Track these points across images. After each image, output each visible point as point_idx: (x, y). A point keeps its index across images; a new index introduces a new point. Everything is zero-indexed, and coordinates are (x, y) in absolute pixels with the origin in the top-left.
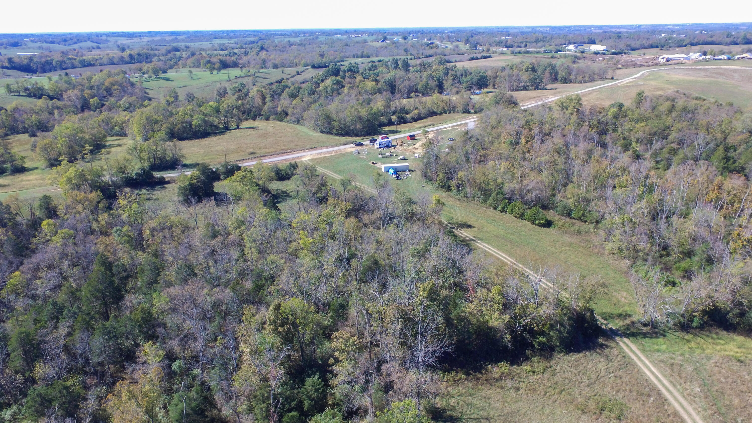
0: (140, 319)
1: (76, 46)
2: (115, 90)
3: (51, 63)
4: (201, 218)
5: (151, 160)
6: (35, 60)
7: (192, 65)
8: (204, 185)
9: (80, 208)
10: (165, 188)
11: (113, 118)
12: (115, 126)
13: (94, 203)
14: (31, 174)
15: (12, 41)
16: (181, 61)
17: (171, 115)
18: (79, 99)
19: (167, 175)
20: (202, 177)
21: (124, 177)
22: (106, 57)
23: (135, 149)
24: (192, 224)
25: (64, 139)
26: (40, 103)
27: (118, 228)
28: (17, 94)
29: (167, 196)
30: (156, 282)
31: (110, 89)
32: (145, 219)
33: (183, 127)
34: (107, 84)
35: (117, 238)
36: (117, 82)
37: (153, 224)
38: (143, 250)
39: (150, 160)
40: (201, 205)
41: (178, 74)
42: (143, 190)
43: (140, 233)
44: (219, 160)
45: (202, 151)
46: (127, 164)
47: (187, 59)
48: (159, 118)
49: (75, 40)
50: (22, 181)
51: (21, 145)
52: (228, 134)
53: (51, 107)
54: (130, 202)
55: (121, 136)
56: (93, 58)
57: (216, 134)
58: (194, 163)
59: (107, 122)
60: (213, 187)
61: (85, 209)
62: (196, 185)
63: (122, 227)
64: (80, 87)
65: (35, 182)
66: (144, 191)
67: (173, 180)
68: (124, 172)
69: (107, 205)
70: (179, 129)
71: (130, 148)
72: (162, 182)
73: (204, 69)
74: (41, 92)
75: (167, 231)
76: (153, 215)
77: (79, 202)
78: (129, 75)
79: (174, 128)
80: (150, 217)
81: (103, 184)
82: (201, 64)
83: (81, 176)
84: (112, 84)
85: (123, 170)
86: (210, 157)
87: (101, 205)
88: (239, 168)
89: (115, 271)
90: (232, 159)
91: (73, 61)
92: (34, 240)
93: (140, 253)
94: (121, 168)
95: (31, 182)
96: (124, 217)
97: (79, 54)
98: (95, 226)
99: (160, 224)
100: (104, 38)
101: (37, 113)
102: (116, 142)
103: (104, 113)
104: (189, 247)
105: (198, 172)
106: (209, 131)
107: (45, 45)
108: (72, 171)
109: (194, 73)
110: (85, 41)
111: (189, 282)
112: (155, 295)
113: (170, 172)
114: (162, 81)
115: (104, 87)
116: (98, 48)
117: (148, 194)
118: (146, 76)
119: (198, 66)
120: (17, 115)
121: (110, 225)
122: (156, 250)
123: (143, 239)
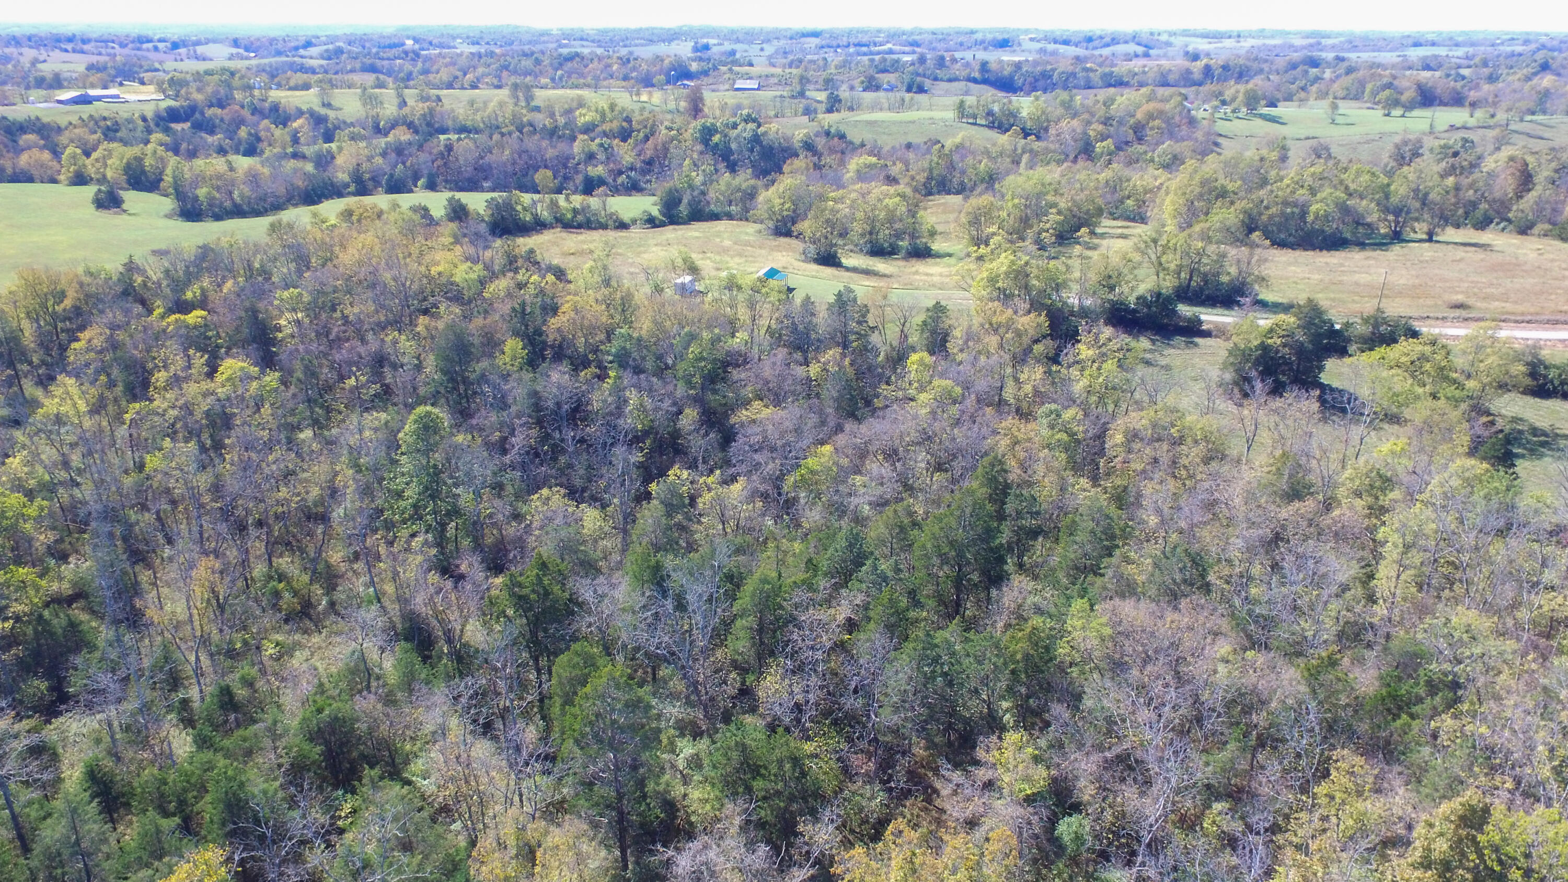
0: (1019, 657)
1: (1106, 52)
2: (1152, 129)
3: (1050, 77)
4: (1266, 438)
5: (1183, 275)
6: (1024, 69)
7: (1341, 94)
8: (1299, 359)
9: (993, 341)
10: (1196, 345)
11: (1128, 180)
12: (1129, 198)
13: (1026, 340)
14: (936, 264)
15: (1000, 37)
16: (1316, 85)
17: (1264, 182)
18: (1076, 141)
19: (1210, 317)
20: (1301, 337)
21: (1109, 301)
22: (1156, 69)
23: (1155, 241)
24: (1236, 447)
25: (1017, 201)
26: (1004, 140)
27: (1053, 406)
28: (971, 121)
29: (1193, 366)
30: (1095, 571)
31: (1143, 127)
32: (1124, 406)
33: (1283, 214)
34: (1139, 115)
35: (1045, 432)
36: (1161, 112)
37: (1139, 420)
38: (1095, 480)
39: (1179, 274)
40: (1278, 403)
41: (1303, 110)
42: (1142, 339)
43: (1101, 437)
44: (1357, 307)
45: (1317, 277)
46: (1125, 271)
47: (1333, 81)
48: (1230, 187)
49: (1108, 40)
50: (916, 273)
51: (944, 212)
52: (1397, 249)
53: (1019, 151)
54: (1104, 355)
55: (1133, 220)
56: (1130, 71)
57: (1362, 245)
58: (1285, 301)
59: (1113, 187)
60: (1321, 368)
61: (1001, 346)
62: (1277, 352)
63: (1066, 408)
64: (1086, 116)
65: (936, 279)
66: (1144, 343)
67: (1219, 330)
68: (1112, 288)
69: (1052, 353)
70: (1271, 217)
71: (1145, 238)
72: (1193, 330)
73: (1369, 105)
74: (1012, 121)
75: (1165, 447)
76: (1146, 399)
77: (995, 329)
78: (1192, 103)
79: (1261, 214)
80: (1136, 402)
81: (1060, 305)
82: (1368, 90)
83: (1020, 276)
84: (1151, 117)
85: (1112, 282)
86: (1332, 296)
87: (1038, 348)
89: (1010, 507)
90: (1395, 309)
91: (1091, 75)
92: (883, 389)
93: (1084, 482)
94: (1110, 277)
95: (929, 279)
96: (1078, 387)
97: (1108, 62)
98: (1009, 393)
99: (1154, 426)
100: (1164, 38)
101: (991, 158)
102: (1120, 231)
103: (1115, 165)
104: (1211, 505)
105: (1292, 319)
106: (1348, 235)
107: (1051, 47)
108: (1003, 262)
109: (1341, 111)
110: (1126, 42)
111: (1184, 603)
112: (1079, 604)
113: (1220, 311)
114: (1259, 122)
115: (1132, 121)
116: (1146, 55)
117: (1151, 351)
118: (1228, 109)
119: (1356, 98)
120: (956, 158)
121: (1039, 396)
122: (1126, 488)
123: (1102, 452)
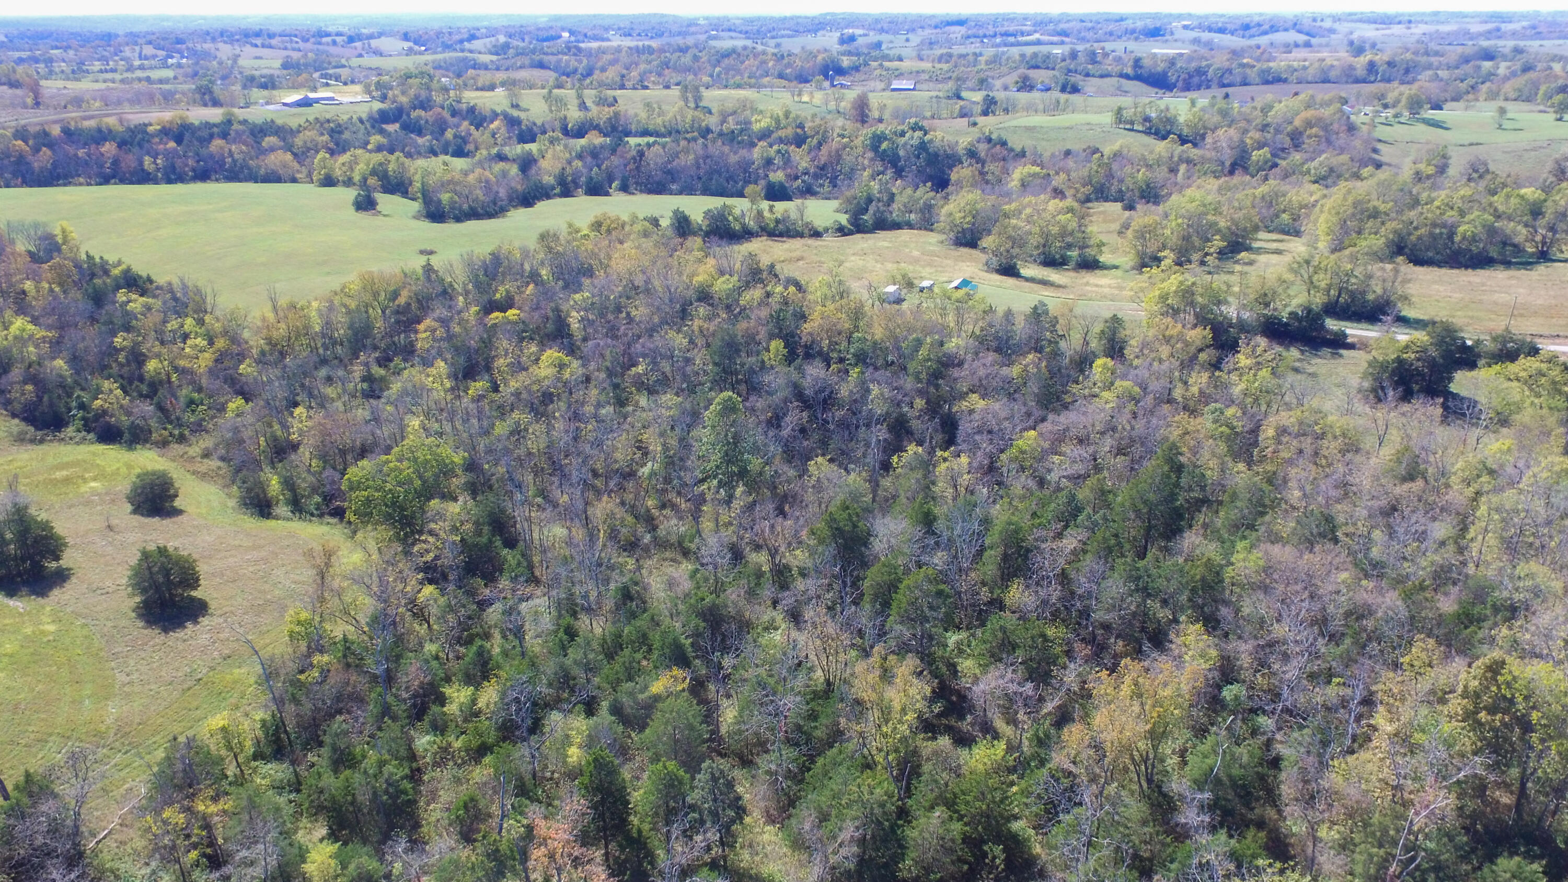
0: (1198, 577)
1: (1264, 40)
2: (1310, 137)
3: (1205, 73)
4: (1395, 436)
5: (1332, 292)
6: (1179, 65)
7: (1512, 95)
8: (1431, 371)
9: (1165, 351)
10: (1341, 356)
11: (1284, 195)
12: (1284, 211)
13: (1193, 349)
14: (1105, 276)
15: (1150, 24)
16: (1488, 84)
17: (1416, 202)
18: (1232, 149)
19: (1354, 331)
20: (1433, 352)
21: (1264, 315)
22: (1316, 65)
23: (1308, 262)
24: (1369, 442)
25: (1180, 221)
26: (1161, 147)
27: (1218, 405)
28: (1128, 126)
29: (1337, 374)
30: (1252, 527)
31: (1301, 133)
32: (1275, 407)
33: (1431, 234)
34: (1297, 122)
35: (1209, 425)
36: (1320, 120)
37: (1288, 419)
38: (1250, 464)
39: (1329, 291)
40: (1406, 407)
41: (1470, 113)
42: (1292, 349)
43: (1255, 431)
44: (1492, 325)
45: (1457, 295)
46: (1280, 290)
47: (1506, 79)
48: (1382, 207)
49: (1266, 27)
50: (1087, 284)
51: (1105, 221)
52: (1541, 269)
53: (1176, 159)
54: (1259, 363)
55: (1288, 233)
56: (1289, 66)
57: (1507, 264)
58: (1426, 318)
59: (1269, 201)
60: (1450, 379)
61: (1172, 355)
62: (1412, 364)
63: (1228, 406)
64: (1243, 124)
65: (1107, 290)
66: (1294, 353)
67: (1362, 344)
68: (1267, 305)
69: (1214, 360)
70: (1420, 238)
71: (1299, 259)
72: (1339, 343)
73: (1542, 108)
74: (1169, 127)
75: (1309, 440)
76: (1295, 401)
77: (1167, 340)
78: (1352, 107)
79: (1410, 234)
80: (1286, 404)
81: (1221, 319)
82: (1541, 92)
83: (1187, 294)
84: (1309, 124)
85: (1268, 299)
86: (1470, 314)
87: (1203, 356)
88: (1534, 351)
89: (1184, 481)
90: (1523, 328)
91: (1248, 71)
92: (1074, 388)
93: (1241, 466)
94: (1266, 295)
95: (1100, 290)
96: (1237, 390)
97: (1266, 56)
98: (1178, 393)
99: (1301, 423)
100: (1327, 24)
101: (1149, 167)
102: (1274, 245)
103: (1271, 182)
104: (1344, 485)
105: (1426, 338)
106: (1495, 255)
107: (1206, 36)
108: (1173, 282)
109: (1509, 115)
110: (1286, 30)
111: (1317, 548)
112: (1240, 545)
113: (1364, 325)
114: (1421, 127)
115: (1289, 128)
116: (1308, 45)
117: (1299, 360)
118: (1390, 113)
119: (1528, 100)
120: (1115, 167)
121: (1205, 398)
122: (1274, 473)
123: (1256, 444)
